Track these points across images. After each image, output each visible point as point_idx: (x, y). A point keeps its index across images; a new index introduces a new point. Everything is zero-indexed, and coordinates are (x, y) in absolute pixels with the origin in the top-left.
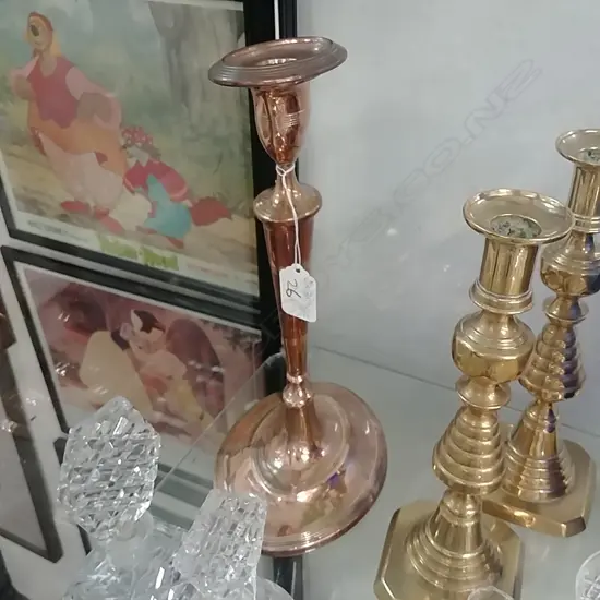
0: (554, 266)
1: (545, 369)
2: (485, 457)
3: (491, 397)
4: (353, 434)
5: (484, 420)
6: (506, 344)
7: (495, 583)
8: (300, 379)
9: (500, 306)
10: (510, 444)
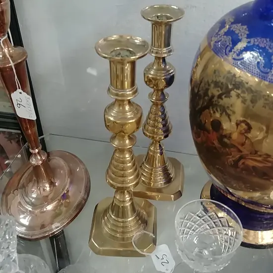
0: (150, 76)
1: (154, 126)
2: (129, 171)
3: (127, 142)
4: (71, 173)
5: (126, 154)
6: (129, 115)
7: (144, 229)
8: (37, 151)
9: (123, 95)
10: (145, 164)
